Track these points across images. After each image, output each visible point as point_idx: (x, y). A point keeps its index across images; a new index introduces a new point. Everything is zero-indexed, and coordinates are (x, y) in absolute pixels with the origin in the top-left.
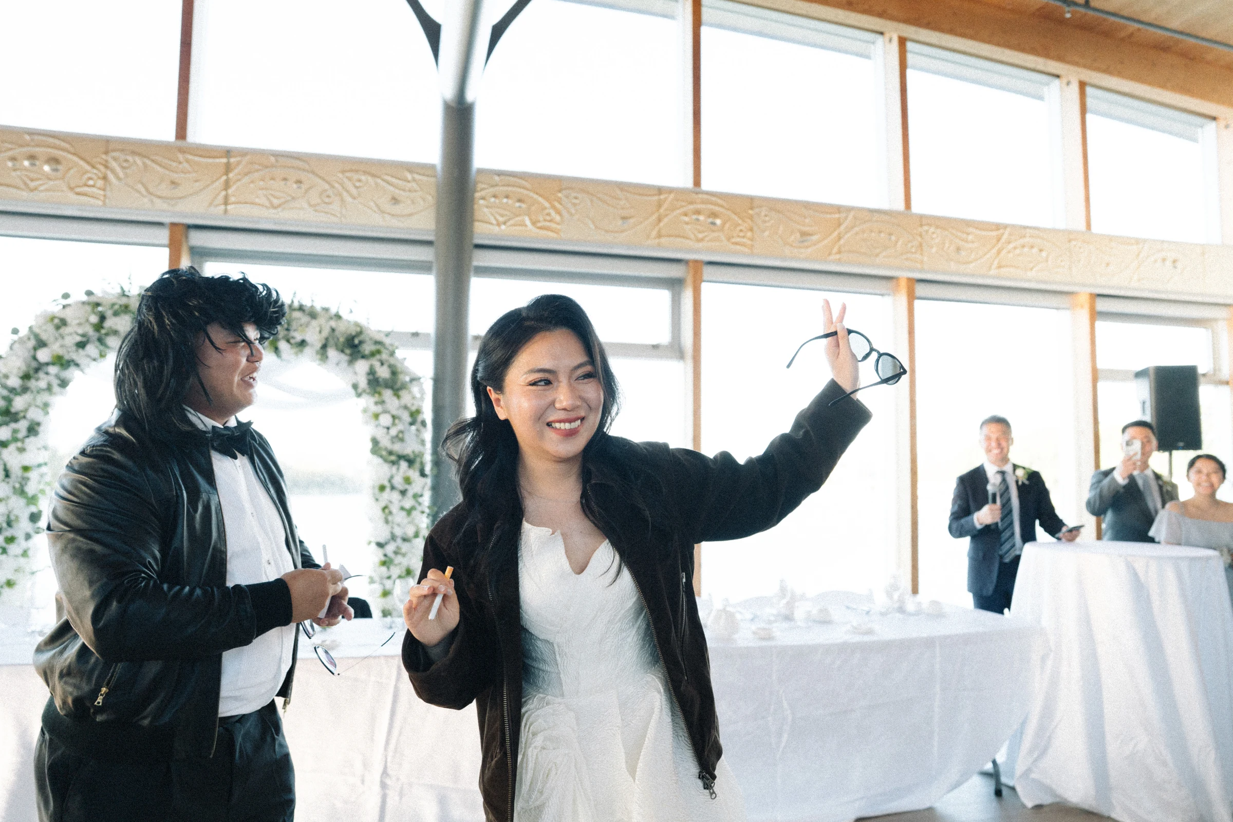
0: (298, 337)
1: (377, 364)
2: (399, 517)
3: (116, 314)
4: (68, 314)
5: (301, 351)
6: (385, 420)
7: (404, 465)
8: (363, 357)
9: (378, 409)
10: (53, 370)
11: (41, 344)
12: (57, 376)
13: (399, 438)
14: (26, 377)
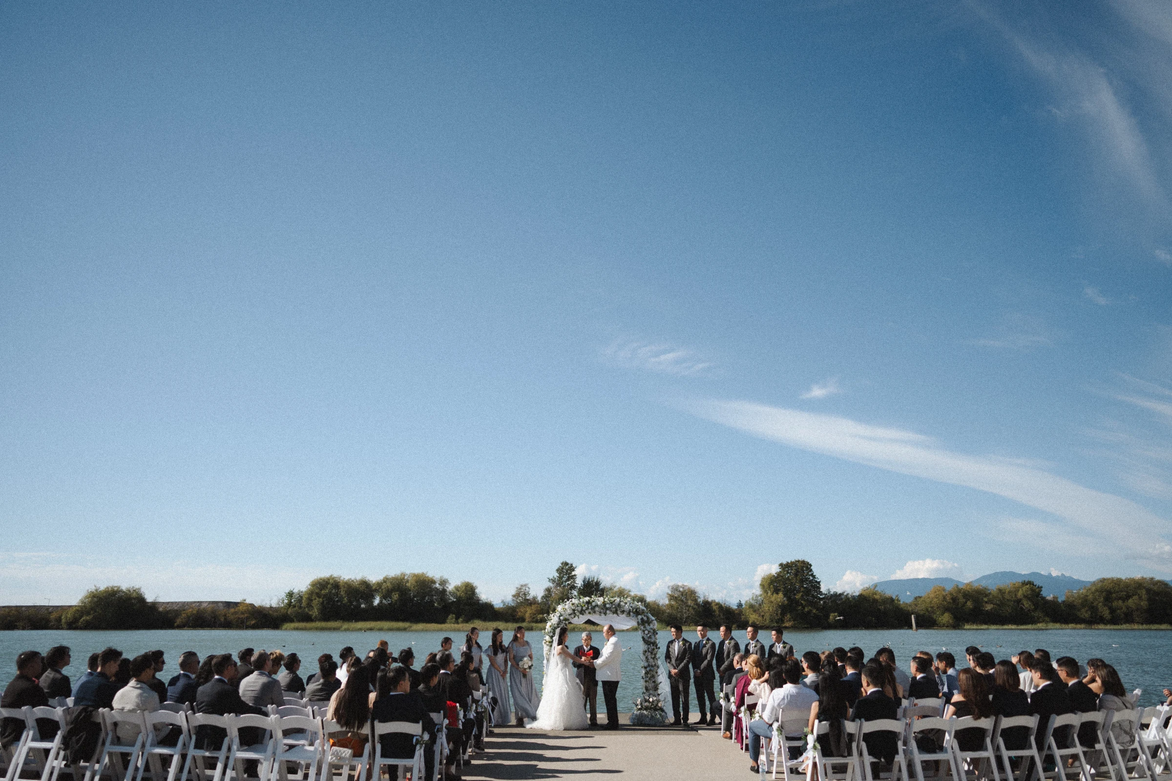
0: (623, 609)
1: (643, 616)
2: (651, 660)
3: (578, 606)
4: (567, 607)
5: (623, 613)
6: (646, 632)
7: (651, 645)
8: (639, 614)
9: (645, 629)
10: (564, 622)
11: (562, 616)
12: (565, 623)
13: (650, 637)
14: (558, 624)
